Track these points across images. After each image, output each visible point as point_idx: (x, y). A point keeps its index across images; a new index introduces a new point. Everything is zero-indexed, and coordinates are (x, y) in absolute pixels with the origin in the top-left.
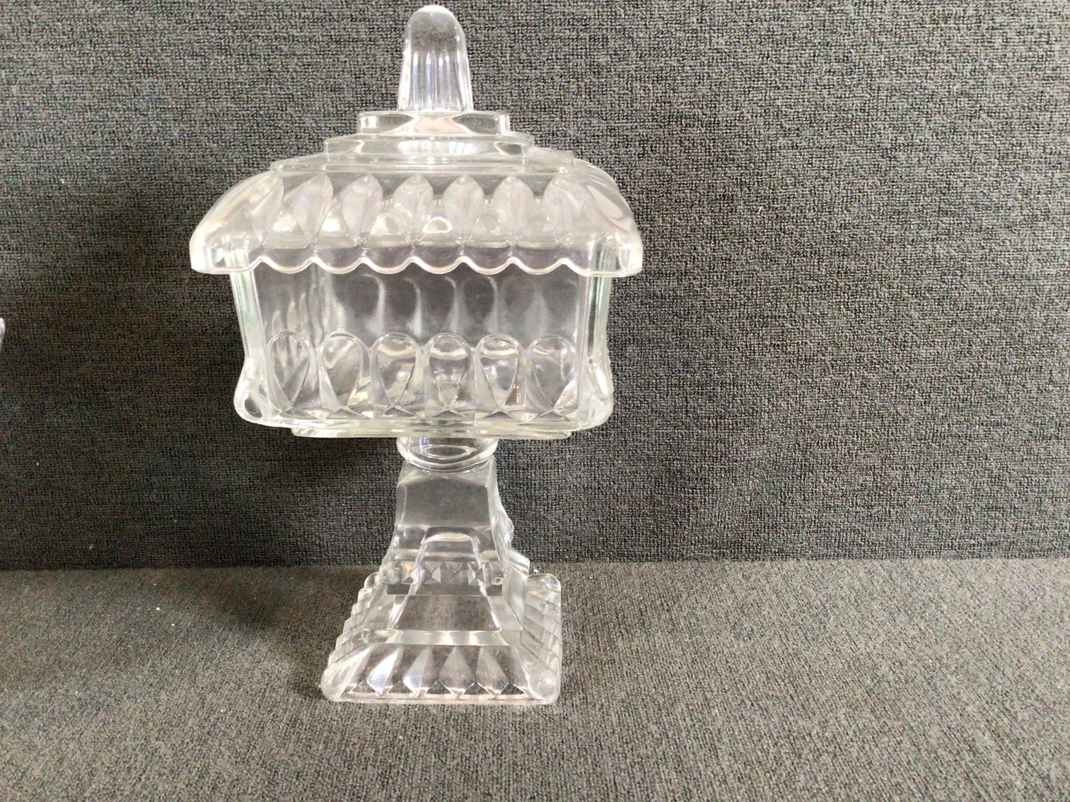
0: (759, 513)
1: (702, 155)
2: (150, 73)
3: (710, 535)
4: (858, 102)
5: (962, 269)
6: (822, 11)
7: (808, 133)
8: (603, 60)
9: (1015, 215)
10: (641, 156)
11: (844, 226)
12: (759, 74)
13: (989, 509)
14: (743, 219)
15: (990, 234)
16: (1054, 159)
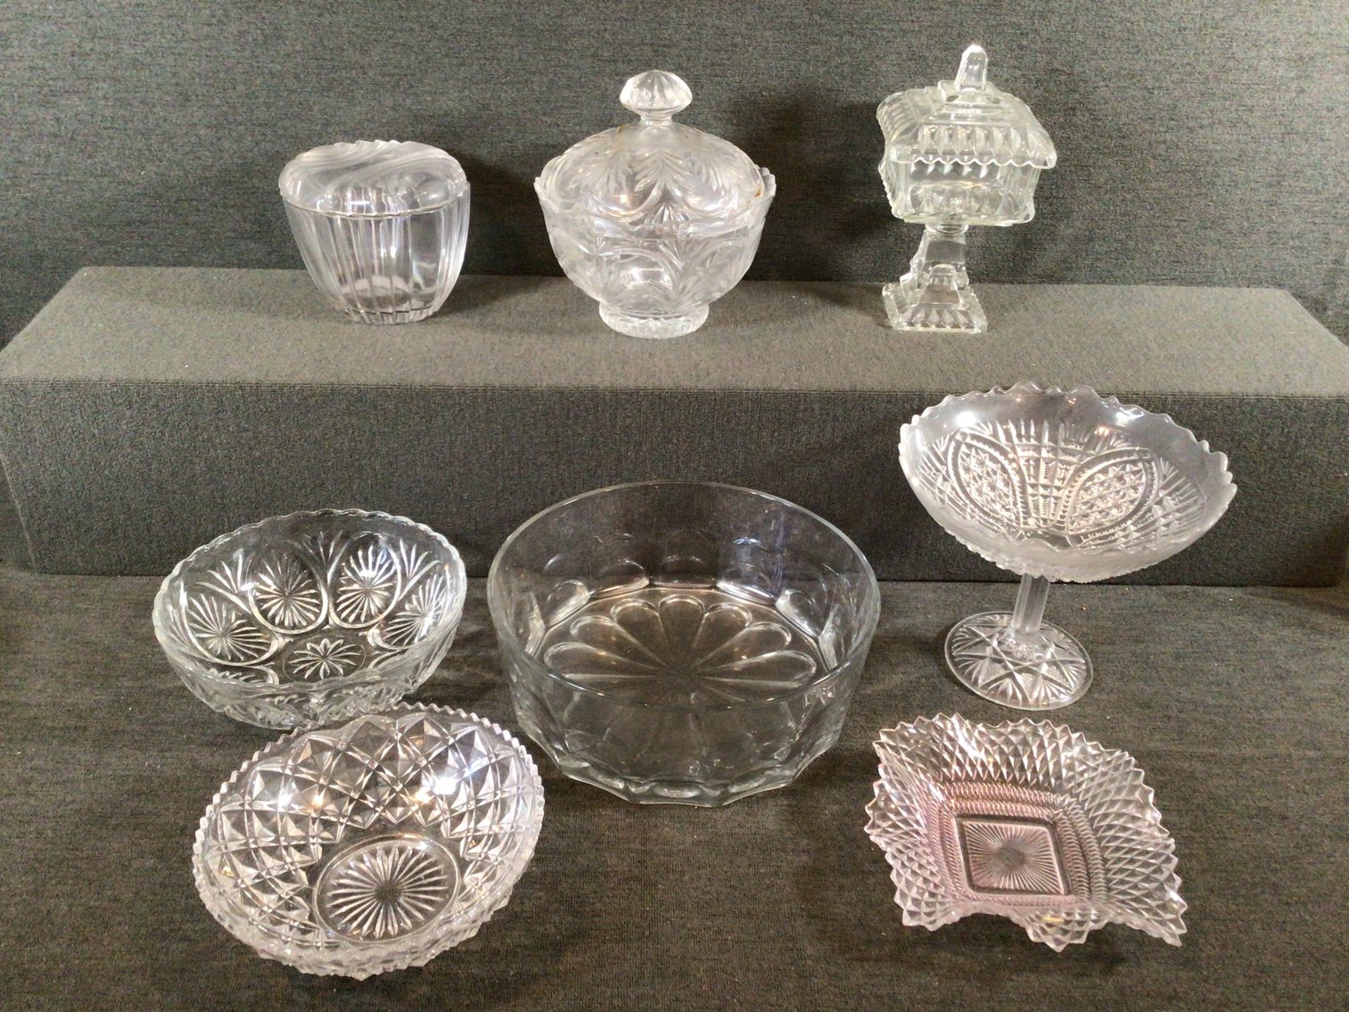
0: (1064, 261)
1: (1063, 88)
2: (813, 43)
3: (1039, 271)
4: (1138, 67)
5: (1177, 146)
6: (1128, 24)
7: (1114, 80)
8: (1025, 43)
9: (1206, 122)
10: (1035, 88)
11: (1124, 124)
12: (1095, 53)
13: (1174, 262)
14: (1078, 120)
15: (1191, 130)
16: (1227, 96)
